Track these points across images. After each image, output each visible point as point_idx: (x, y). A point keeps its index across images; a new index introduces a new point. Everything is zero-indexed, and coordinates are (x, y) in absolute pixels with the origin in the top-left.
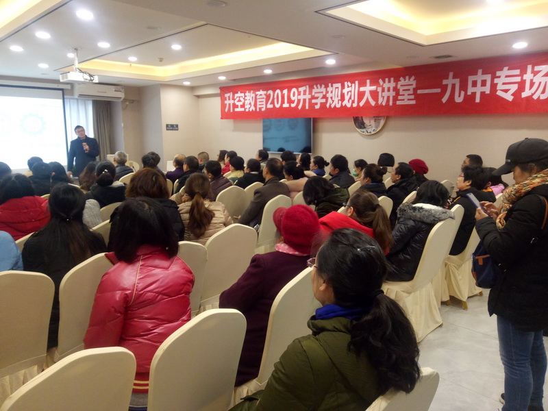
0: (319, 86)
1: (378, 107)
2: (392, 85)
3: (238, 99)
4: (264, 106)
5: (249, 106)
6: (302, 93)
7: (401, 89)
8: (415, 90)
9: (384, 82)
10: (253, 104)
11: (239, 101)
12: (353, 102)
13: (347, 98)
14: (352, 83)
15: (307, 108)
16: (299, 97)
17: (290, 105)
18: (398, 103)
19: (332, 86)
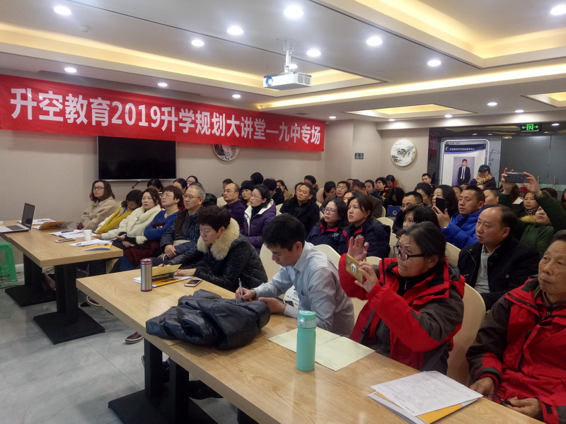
0: (187, 110)
1: (241, 138)
2: (251, 123)
3: (47, 102)
4: (106, 120)
5: (76, 116)
6: (166, 114)
7: (257, 127)
8: (265, 129)
9: (245, 119)
10: (83, 114)
11: (51, 104)
12: (222, 131)
13: (216, 127)
14: (220, 115)
15: (173, 130)
16: (163, 118)
17: (150, 125)
18: (255, 137)
19: (201, 113)
